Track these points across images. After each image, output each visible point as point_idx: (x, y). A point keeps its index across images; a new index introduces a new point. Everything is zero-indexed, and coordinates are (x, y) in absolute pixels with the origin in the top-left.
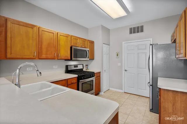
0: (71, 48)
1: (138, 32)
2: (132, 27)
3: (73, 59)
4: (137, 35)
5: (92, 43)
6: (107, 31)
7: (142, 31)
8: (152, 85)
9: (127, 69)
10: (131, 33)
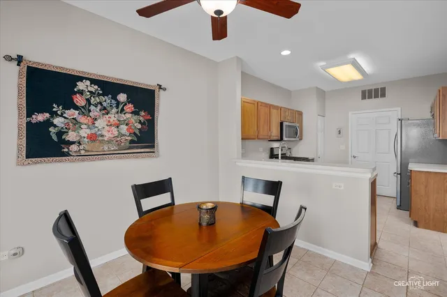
0: (281, 124)
1: (376, 96)
2: (367, 88)
3: (285, 138)
4: (374, 101)
5: (300, 114)
6: (321, 94)
7: (383, 95)
8: (400, 174)
9: (355, 155)
10: (364, 97)
